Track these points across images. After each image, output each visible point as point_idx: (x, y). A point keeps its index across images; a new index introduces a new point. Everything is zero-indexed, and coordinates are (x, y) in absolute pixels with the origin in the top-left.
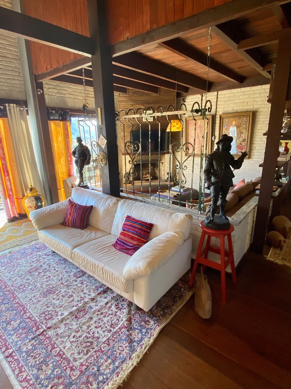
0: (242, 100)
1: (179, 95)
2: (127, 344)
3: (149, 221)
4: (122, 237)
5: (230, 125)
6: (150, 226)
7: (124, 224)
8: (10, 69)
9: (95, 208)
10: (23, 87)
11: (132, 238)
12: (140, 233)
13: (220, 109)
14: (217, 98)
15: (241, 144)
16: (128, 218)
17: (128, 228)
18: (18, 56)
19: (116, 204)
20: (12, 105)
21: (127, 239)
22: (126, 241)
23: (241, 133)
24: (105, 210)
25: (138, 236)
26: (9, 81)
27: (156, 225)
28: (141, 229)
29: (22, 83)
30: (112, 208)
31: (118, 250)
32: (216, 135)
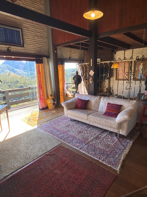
0: (146, 53)
1: (113, 51)
2: (122, 146)
3: (119, 104)
4: (108, 111)
5: (140, 65)
6: (121, 106)
7: (107, 106)
8: (44, 42)
9: (90, 101)
10: (48, 50)
11: (113, 111)
12: (117, 109)
13: (134, 57)
14: (133, 52)
15: (145, 74)
16: (108, 104)
17: (110, 107)
18: (46, 36)
19: (100, 99)
20: (45, 58)
21: (111, 111)
22: (111, 112)
23: (146, 68)
24: (95, 102)
25: (116, 110)
26: (43, 47)
27: (123, 105)
28: (117, 107)
29: (48, 48)
30: (98, 100)
31: (107, 116)
32: (132, 69)
